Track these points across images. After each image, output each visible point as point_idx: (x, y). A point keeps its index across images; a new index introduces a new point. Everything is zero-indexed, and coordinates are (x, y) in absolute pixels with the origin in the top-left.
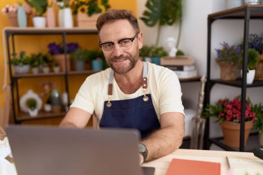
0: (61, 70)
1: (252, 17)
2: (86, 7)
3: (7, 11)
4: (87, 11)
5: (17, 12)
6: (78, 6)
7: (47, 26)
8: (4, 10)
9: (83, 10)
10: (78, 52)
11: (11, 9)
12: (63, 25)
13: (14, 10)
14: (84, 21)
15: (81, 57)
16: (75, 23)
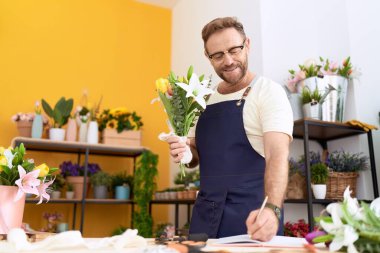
0: (75, 196)
1: (311, 138)
2: (116, 123)
3: (18, 120)
4: (116, 126)
5: (32, 121)
6: (106, 121)
7: (65, 139)
8: (15, 117)
9: (112, 125)
10: (99, 174)
11: (23, 118)
12: (86, 140)
13: (28, 118)
14: (111, 138)
15: (104, 180)
16: (101, 139)
